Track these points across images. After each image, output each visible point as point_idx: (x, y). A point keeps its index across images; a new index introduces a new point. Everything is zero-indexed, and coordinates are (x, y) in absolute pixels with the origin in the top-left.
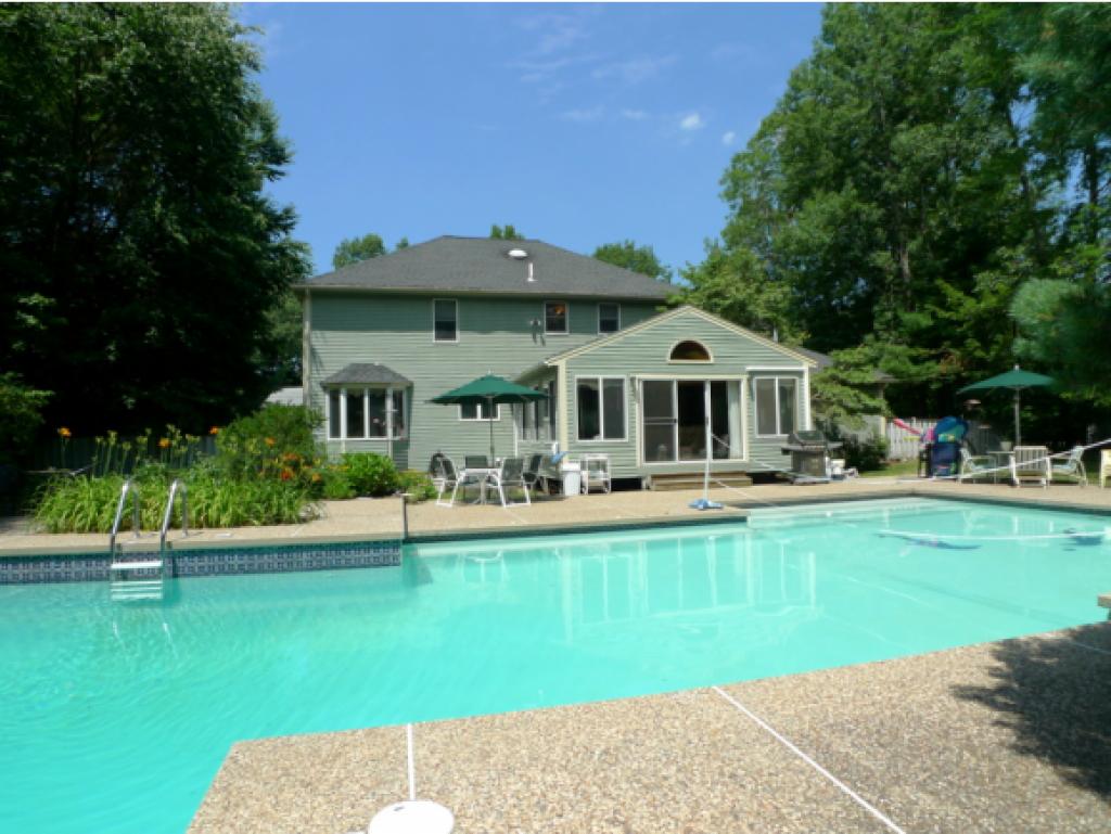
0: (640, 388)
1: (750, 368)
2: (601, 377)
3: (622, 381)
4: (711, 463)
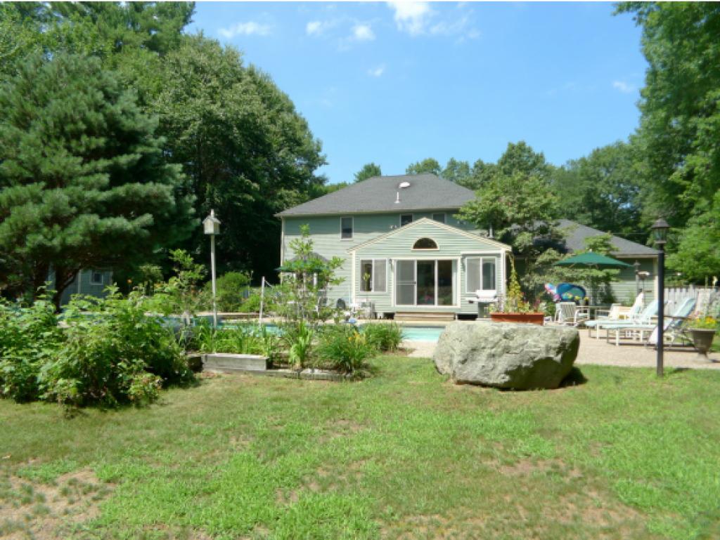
0: (394, 264)
1: (462, 253)
2: (373, 259)
3: (385, 261)
4: (436, 307)
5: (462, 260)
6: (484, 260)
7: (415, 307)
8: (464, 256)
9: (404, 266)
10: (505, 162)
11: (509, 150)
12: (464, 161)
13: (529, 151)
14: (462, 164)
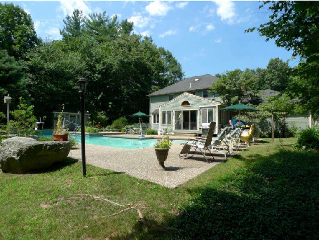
0: (174, 113)
2: (167, 111)
3: (171, 111)
4: (190, 131)
5: (200, 110)
6: (209, 110)
7: (182, 130)
8: (201, 108)
9: (178, 113)
10: (269, 67)
11: (271, 62)
12: (252, 69)
13: (281, 61)
14: (252, 70)
